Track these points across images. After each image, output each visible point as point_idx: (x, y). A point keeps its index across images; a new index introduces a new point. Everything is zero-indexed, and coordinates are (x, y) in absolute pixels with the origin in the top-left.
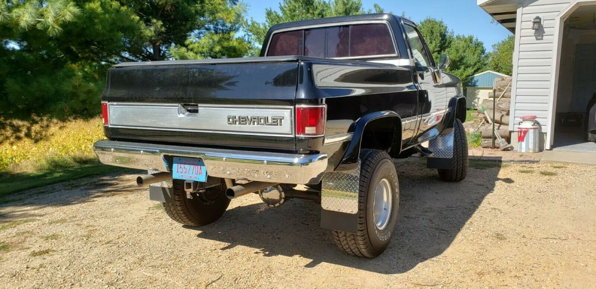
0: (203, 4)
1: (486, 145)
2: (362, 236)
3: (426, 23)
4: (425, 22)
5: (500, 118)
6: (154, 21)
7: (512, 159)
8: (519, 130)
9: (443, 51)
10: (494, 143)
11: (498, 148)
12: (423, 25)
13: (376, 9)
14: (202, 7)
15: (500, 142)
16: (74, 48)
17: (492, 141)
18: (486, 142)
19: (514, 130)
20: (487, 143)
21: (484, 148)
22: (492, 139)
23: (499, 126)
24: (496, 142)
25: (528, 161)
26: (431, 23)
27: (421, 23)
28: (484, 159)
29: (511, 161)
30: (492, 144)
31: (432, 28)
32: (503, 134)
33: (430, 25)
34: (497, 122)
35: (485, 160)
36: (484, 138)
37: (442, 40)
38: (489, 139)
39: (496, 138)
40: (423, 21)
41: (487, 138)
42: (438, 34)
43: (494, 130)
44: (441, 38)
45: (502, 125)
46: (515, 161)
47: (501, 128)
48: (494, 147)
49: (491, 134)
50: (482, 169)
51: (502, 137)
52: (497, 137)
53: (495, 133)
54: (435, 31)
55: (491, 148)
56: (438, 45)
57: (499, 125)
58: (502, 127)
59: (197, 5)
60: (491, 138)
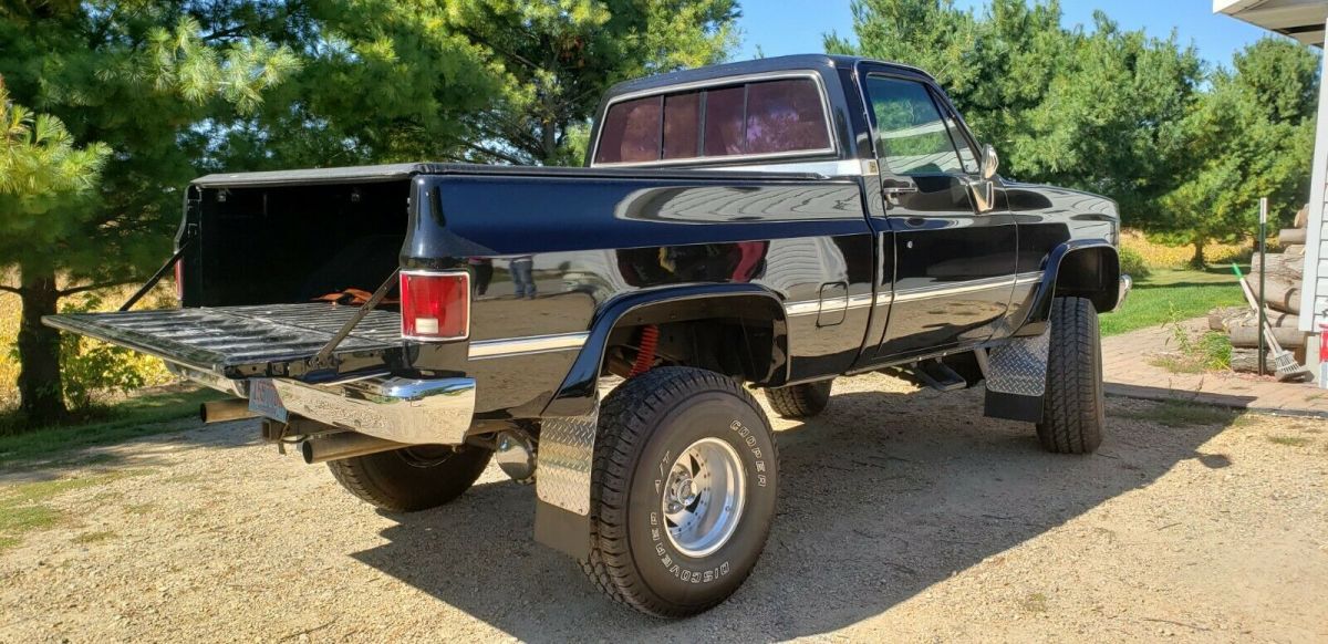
0: (644, 34)
1: (1241, 365)
2: (619, 567)
3: (1259, 49)
4: (1259, 46)
5: (1283, 296)
6: (540, 72)
7: (1277, 406)
8: (1322, 329)
9: (1304, 118)
10: (1262, 360)
11: (1271, 373)
12: (1252, 53)
13: (1097, 24)
14: (642, 40)
15: (1278, 356)
16: (372, 132)
17: (1257, 356)
18: (1243, 357)
19: (1315, 331)
20: (1244, 360)
21: (1236, 371)
22: (1257, 350)
23: (1281, 318)
24: (1269, 357)
25: (1318, 413)
26: (1276, 49)
27: (1247, 49)
28: (1203, 400)
29: (1274, 410)
30: (1257, 362)
31: (1278, 60)
32: (1288, 339)
33: (1272, 55)
34: (1275, 307)
35: (1205, 405)
36: (1236, 347)
37: (1305, 89)
38: (1251, 350)
39: (1267, 349)
40: (1252, 43)
41: (1245, 347)
42: (1294, 76)
43: (1261, 328)
44: (1300, 85)
45: (1289, 316)
46: (1283, 411)
47: (1285, 322)
48: (1264, 370)
49: (1255, 337)
50: (1175, 426)
51: (1285, 347)
52: (1271, 345)
53: (1267, 338)
54: (1283, 69)
55: (1256, 372)
56: (1293, 102)
57: (1280, 314)
58: (1288, 320)
59: (630, 37)
60: (1256, 347)
